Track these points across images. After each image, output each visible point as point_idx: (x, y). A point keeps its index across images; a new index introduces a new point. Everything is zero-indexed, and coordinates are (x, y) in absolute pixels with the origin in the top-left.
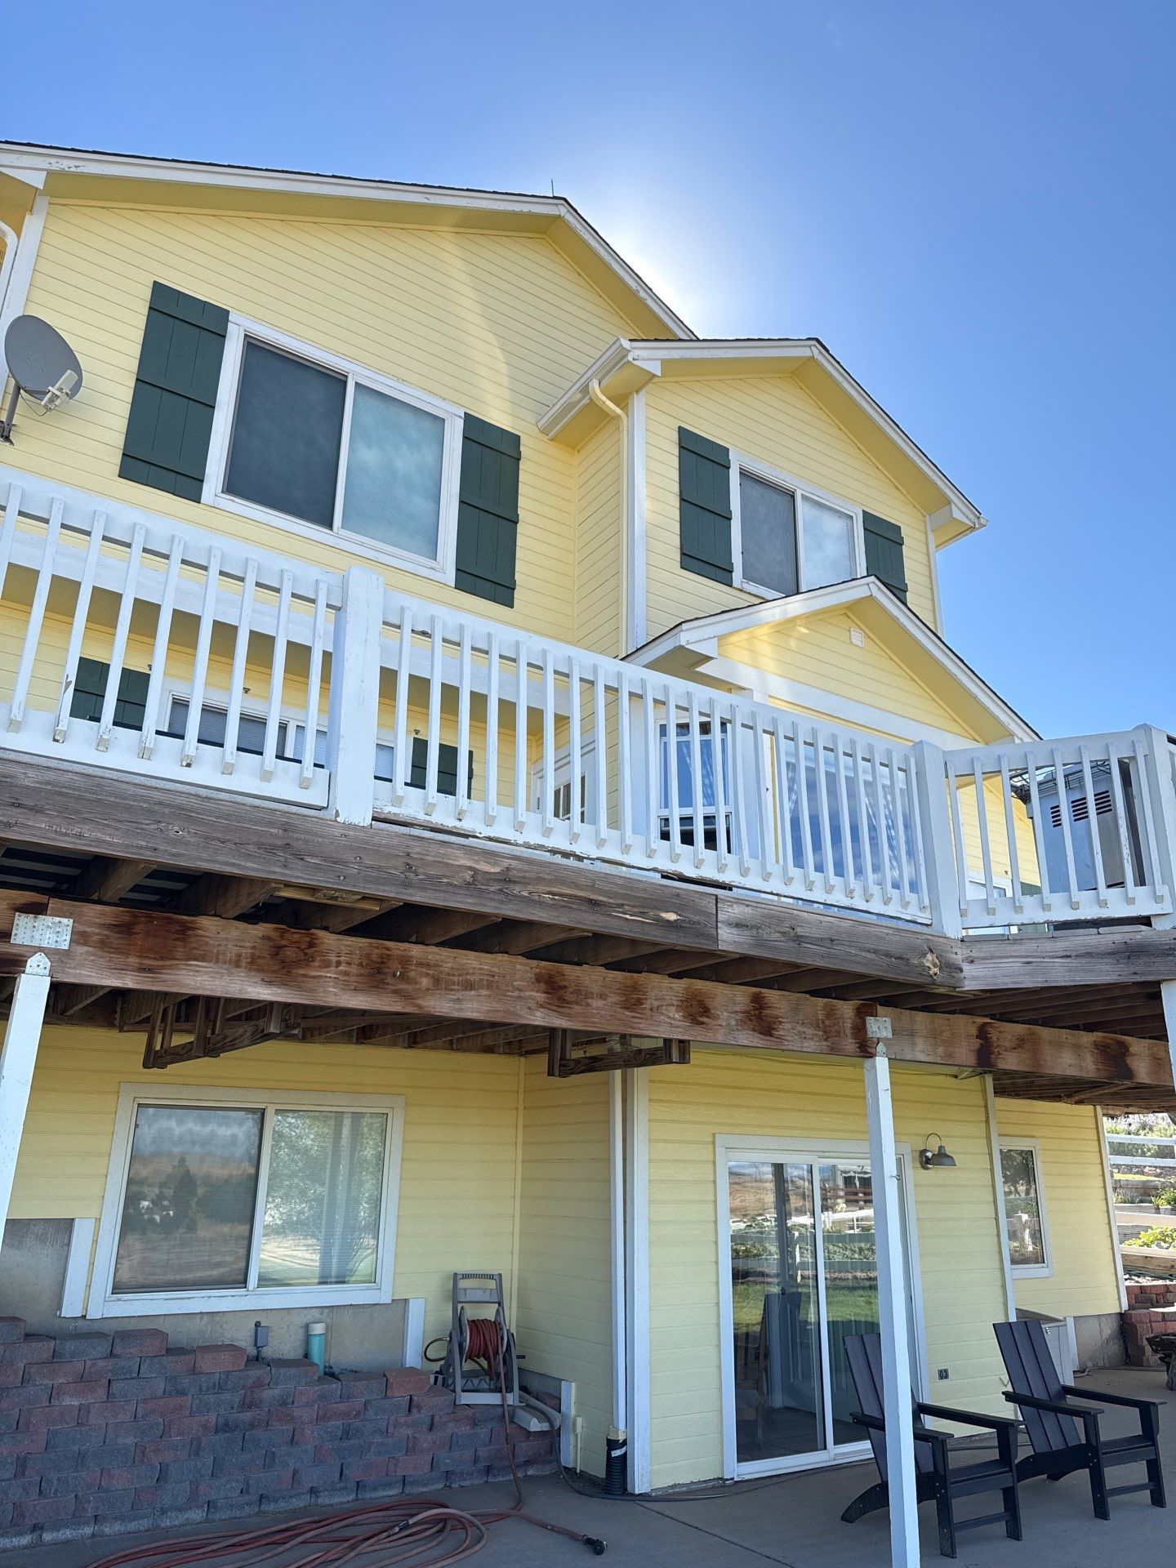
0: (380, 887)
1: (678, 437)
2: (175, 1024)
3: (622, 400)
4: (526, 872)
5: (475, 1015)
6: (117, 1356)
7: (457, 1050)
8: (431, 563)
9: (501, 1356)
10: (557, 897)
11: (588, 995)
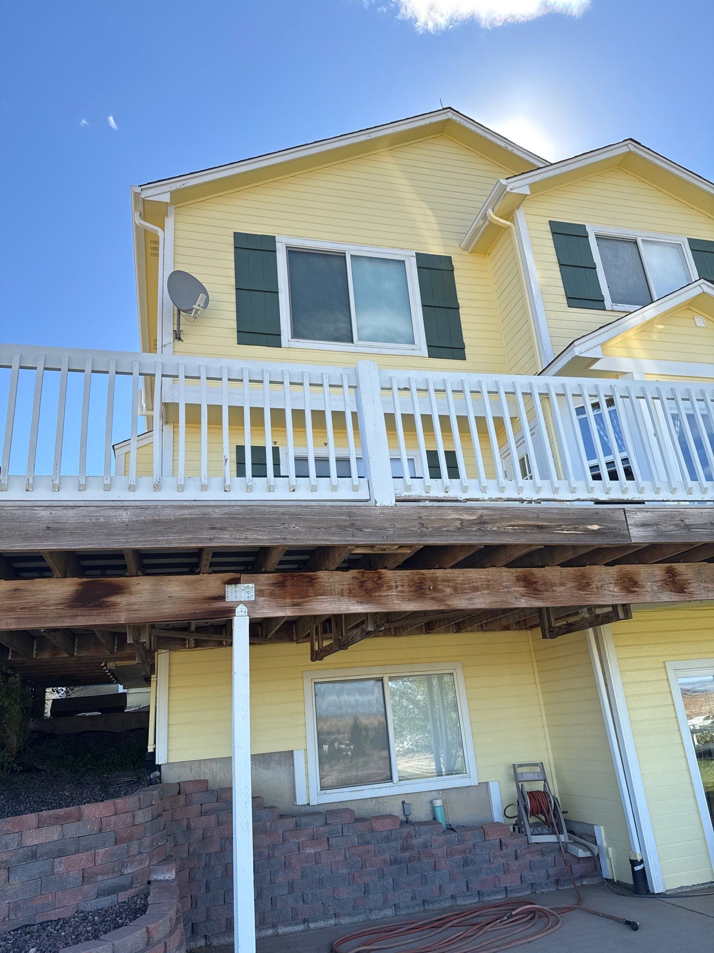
0: (408, 539)
1: (550, 228)
2: (323, 635)
3: (509, 216)
4: (493, 515)
5: (483, 606)
6: (329, 824)
7: (487, 631)
8: (411, 346)
9: (552, 812)
10: (515, 528)
11: (553, 585)
